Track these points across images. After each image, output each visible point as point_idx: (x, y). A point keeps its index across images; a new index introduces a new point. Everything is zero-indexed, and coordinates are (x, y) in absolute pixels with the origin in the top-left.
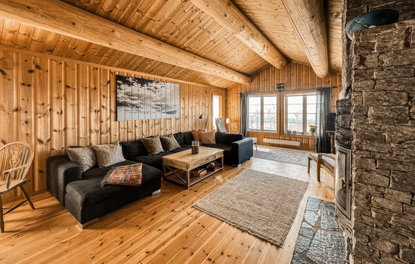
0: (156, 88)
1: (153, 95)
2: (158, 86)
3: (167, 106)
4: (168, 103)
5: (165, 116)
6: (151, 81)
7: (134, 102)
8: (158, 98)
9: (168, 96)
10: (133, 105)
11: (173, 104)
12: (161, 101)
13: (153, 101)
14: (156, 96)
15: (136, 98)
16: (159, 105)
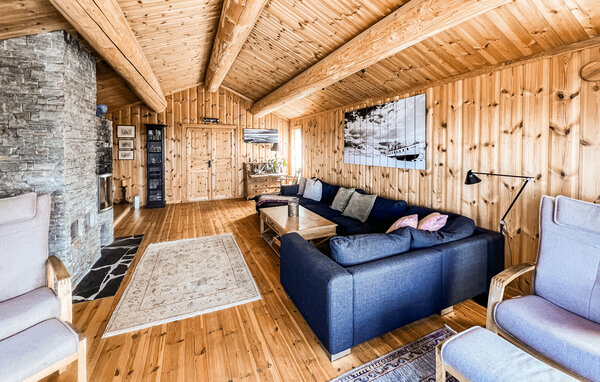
0: (381, 116)
1: (376, 127)
2: (383, 111)
3: (398, 146)
4: (401, 139)
5: (393, 163)
6: (375, 108)
7: (357, 141)
8: (384, 132)
9: (400, 127)
10: (356, 145)
11: (410, 140)
12: (387, 137)
13: (377, 138)
14: (381, 130)
15: (358, 135)
16: (384, 144)
